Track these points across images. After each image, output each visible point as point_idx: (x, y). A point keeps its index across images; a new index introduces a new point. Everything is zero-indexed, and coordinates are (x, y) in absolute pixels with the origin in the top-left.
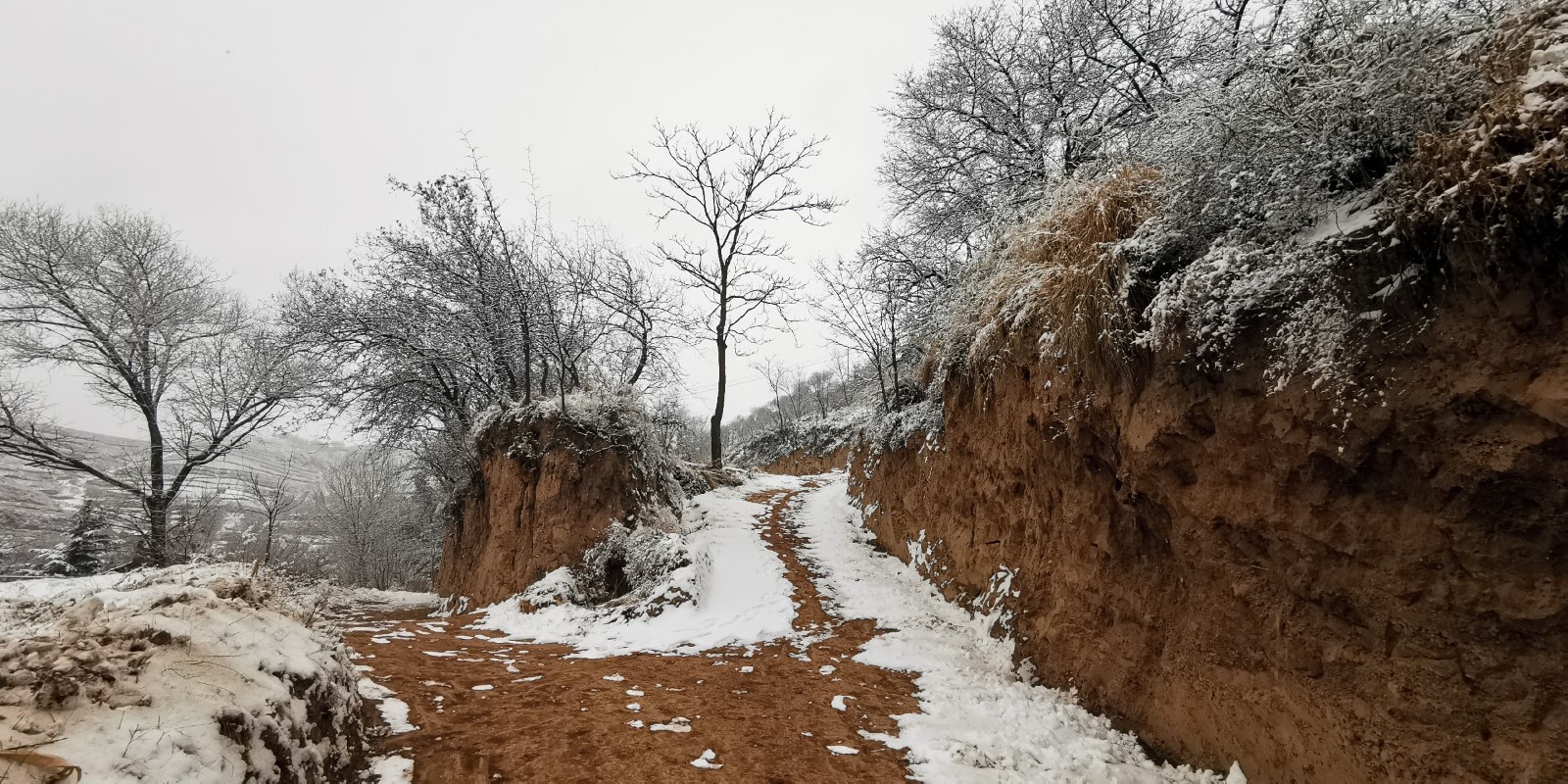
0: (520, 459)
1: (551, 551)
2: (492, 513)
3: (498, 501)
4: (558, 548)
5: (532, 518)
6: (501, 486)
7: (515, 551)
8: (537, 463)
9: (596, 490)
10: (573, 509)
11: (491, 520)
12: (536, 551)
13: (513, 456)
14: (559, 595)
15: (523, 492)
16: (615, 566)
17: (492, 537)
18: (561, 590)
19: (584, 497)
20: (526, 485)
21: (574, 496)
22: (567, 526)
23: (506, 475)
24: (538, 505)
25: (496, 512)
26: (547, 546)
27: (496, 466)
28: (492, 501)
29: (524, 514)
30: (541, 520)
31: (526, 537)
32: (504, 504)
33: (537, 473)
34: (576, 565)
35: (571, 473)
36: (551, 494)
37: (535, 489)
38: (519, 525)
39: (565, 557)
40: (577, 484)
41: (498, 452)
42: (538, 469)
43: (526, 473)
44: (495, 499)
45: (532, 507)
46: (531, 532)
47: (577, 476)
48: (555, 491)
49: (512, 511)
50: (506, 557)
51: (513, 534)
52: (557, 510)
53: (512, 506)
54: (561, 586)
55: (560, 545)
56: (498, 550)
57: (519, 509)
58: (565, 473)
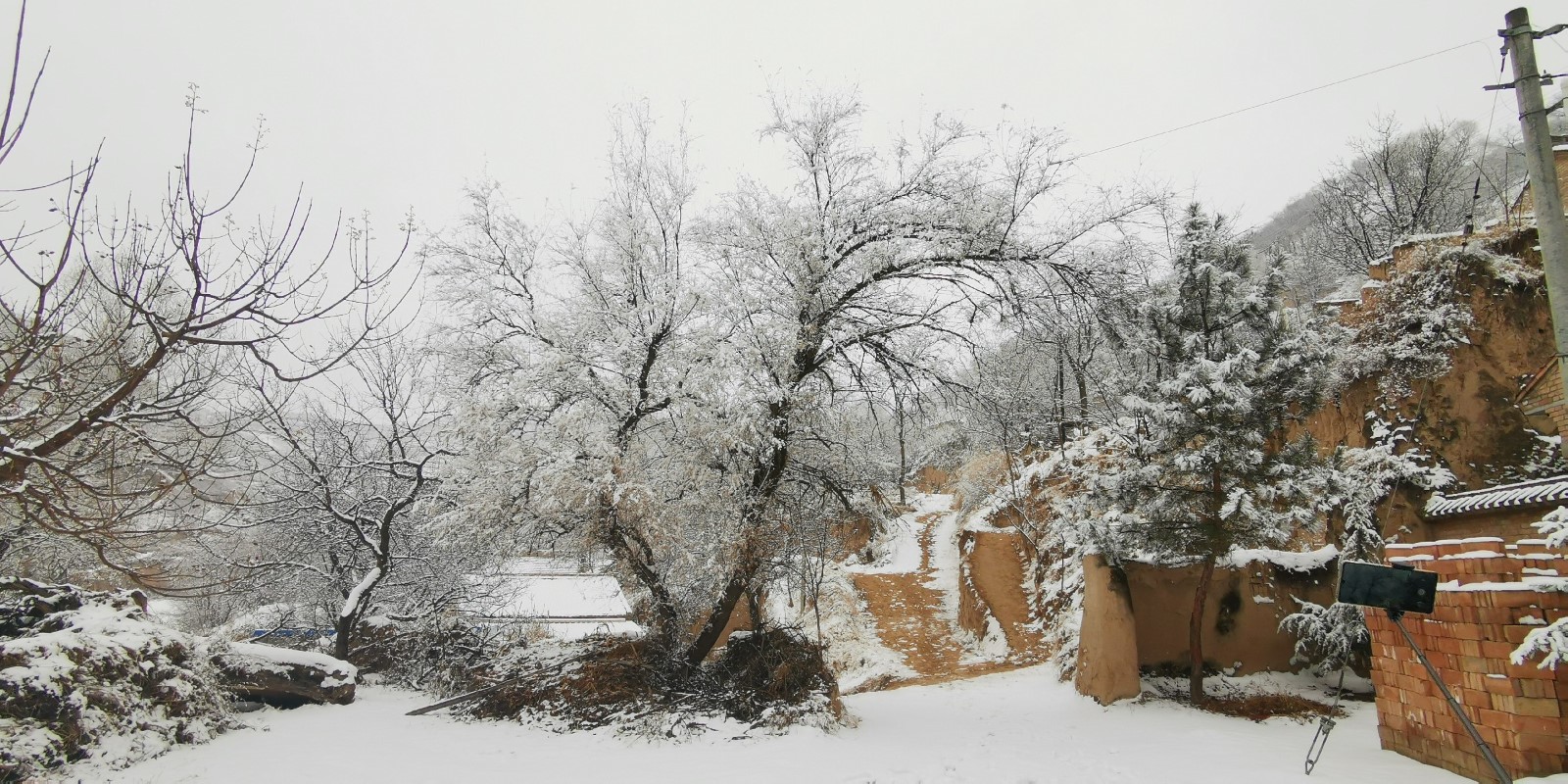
16: (869, 553)
34: (858, 552)
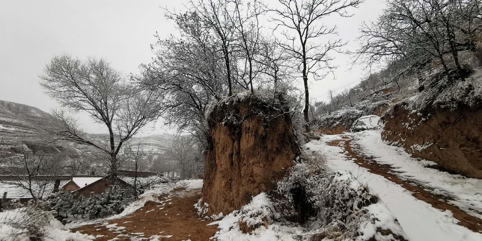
0: (230, 125)
1: (254, 182)
2: (217, 158)
3: (220, 151)
4: (258, 179)
5: (240, 160)
6: (221, 142)
7: (231, 180)
8: (240, 127)
9: (276, 142)
10: (263, 154)
11: (217, 161)
12: (244, 181)
13: (226, 124)
14: (265, 217)
15: (233, 145)
17: (218, 171)
18: (266, 213)
19: (269, 147)
20: (234, 141)
21: (263, 146)
22: (261, 165)
23: (222, 136)
24: (242, 152)
25: (219, 157)
26: (251, 178)
27: (217, 131)
28: (217, 151)
29: (235, 158)
30: (245, 162)
31: (237, 172)
32: (223, 152)
33: (240, 134)
35: (260, 132)
36: (249, 145)
37: (239, 143)
38: (232, 164)
39: (263, 186)
40: (264, 138)
41: (218, 124)
42: (240, 131)
43: (234, 134)
44: (218, 149)
45: (238, 153)
46: (240, 168)
47: (264, 134)
48: (251, 143)
49: (227, 157)
50: (227, 184)
51: (229, 170)
52: (253, 155)
53: (227, 153)
54: (265, 209)
55: (258, 178)
56: (222, 179)
57: (231, 155)
58: (256, 132)
